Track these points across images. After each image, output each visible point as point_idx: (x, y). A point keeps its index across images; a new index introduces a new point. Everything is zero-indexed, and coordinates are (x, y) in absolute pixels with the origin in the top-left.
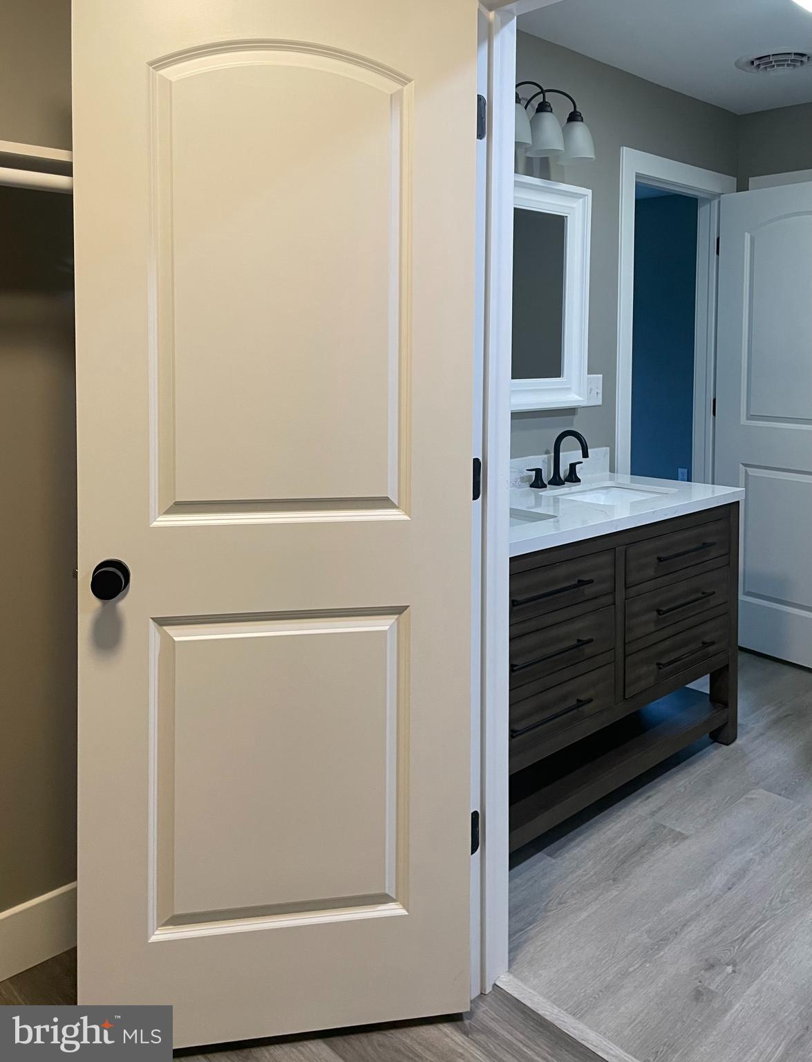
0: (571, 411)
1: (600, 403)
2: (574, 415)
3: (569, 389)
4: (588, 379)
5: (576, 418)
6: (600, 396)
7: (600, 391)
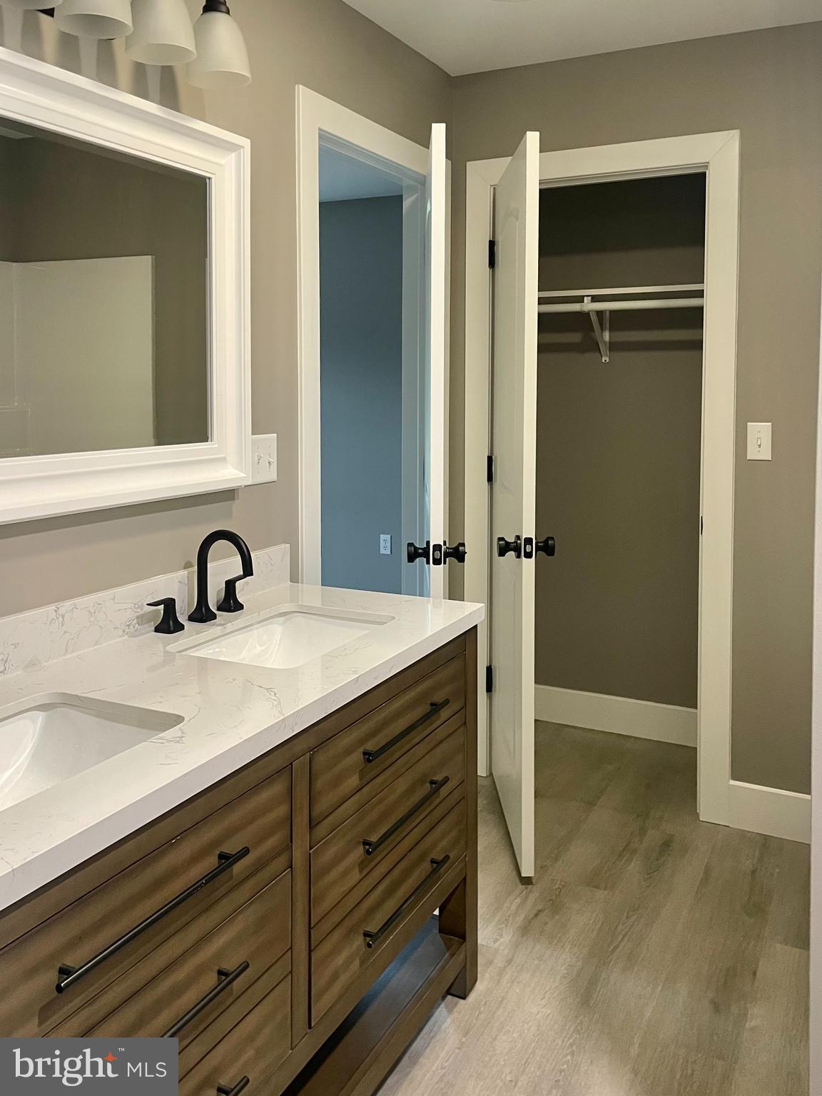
0: (228, 495)
1: (274, 477)
2: (234, 499)
3: (224, 459)
4: (253, 442)
5: (236, 505)
6: (274, 466)
7: (274, 460)
